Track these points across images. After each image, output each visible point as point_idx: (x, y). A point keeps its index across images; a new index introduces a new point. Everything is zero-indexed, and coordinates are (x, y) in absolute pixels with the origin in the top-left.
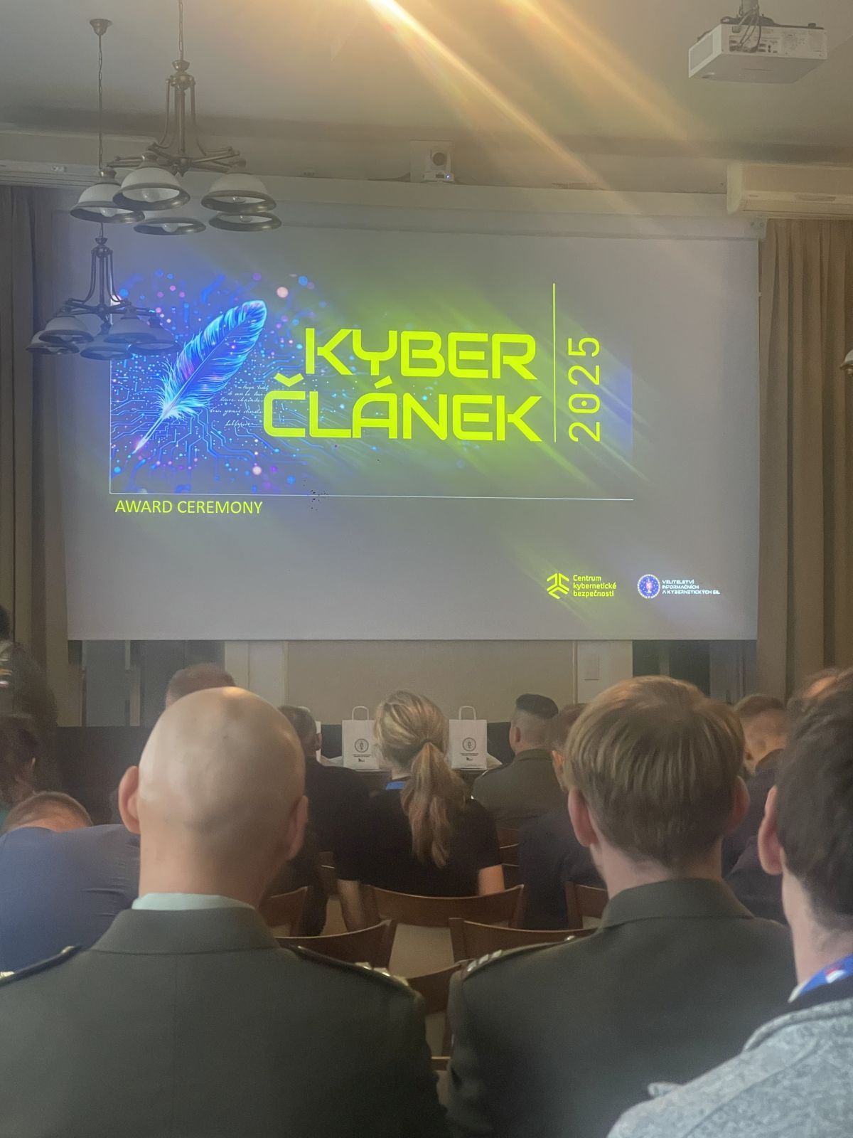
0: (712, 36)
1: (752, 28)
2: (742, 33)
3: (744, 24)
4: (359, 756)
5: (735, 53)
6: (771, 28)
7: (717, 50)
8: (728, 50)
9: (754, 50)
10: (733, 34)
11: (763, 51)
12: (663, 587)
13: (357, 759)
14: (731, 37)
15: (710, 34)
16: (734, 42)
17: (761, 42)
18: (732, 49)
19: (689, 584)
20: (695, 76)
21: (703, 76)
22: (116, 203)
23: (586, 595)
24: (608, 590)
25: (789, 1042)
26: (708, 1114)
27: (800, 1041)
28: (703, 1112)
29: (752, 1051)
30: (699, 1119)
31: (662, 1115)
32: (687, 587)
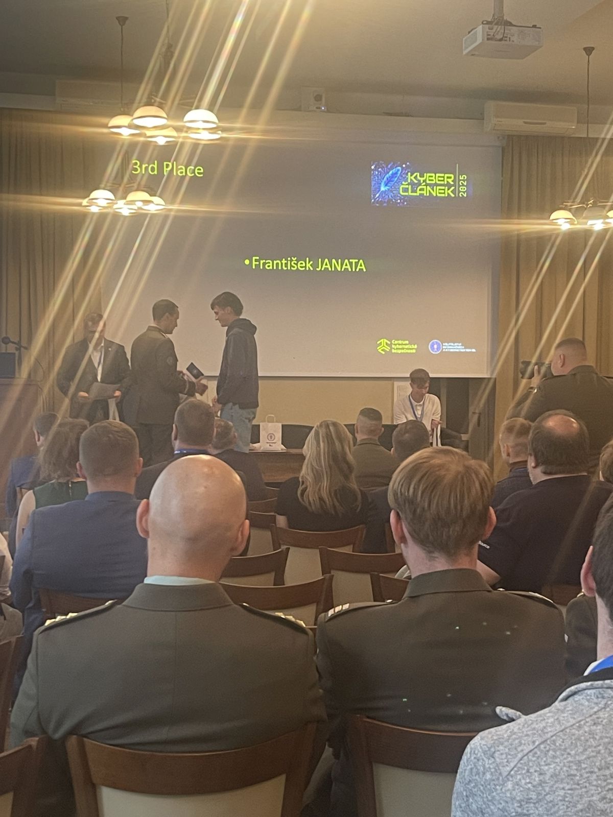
0: (476, 31)
1: (500, 27)
2: (494, 30)
3: (496, 24)
4: (270, 443)
5: (490, 42)
6: (510, 27)
7: (479, 40)
8: (486, 39)
9: (501, 40)
10: (489, 31)
11: (506, 40)
12: (444, 347)
13: (268, 445)
14: (487, 32)
15: (476, 30)
16: (489, 35)
17: (505, 35)
18: (488, 39)
19: (458, 346)
20: (467, 54)
21: (471, 54)
22: (130, 127)
23: (399, 351)
24: (412, 349)
25: (588, 700)
26: (537, 743)
27: (595, 700)
28: (534, 742)
29: (564, 703)
30: (531, 747)
31: (508, 740)
32: (457, 347)
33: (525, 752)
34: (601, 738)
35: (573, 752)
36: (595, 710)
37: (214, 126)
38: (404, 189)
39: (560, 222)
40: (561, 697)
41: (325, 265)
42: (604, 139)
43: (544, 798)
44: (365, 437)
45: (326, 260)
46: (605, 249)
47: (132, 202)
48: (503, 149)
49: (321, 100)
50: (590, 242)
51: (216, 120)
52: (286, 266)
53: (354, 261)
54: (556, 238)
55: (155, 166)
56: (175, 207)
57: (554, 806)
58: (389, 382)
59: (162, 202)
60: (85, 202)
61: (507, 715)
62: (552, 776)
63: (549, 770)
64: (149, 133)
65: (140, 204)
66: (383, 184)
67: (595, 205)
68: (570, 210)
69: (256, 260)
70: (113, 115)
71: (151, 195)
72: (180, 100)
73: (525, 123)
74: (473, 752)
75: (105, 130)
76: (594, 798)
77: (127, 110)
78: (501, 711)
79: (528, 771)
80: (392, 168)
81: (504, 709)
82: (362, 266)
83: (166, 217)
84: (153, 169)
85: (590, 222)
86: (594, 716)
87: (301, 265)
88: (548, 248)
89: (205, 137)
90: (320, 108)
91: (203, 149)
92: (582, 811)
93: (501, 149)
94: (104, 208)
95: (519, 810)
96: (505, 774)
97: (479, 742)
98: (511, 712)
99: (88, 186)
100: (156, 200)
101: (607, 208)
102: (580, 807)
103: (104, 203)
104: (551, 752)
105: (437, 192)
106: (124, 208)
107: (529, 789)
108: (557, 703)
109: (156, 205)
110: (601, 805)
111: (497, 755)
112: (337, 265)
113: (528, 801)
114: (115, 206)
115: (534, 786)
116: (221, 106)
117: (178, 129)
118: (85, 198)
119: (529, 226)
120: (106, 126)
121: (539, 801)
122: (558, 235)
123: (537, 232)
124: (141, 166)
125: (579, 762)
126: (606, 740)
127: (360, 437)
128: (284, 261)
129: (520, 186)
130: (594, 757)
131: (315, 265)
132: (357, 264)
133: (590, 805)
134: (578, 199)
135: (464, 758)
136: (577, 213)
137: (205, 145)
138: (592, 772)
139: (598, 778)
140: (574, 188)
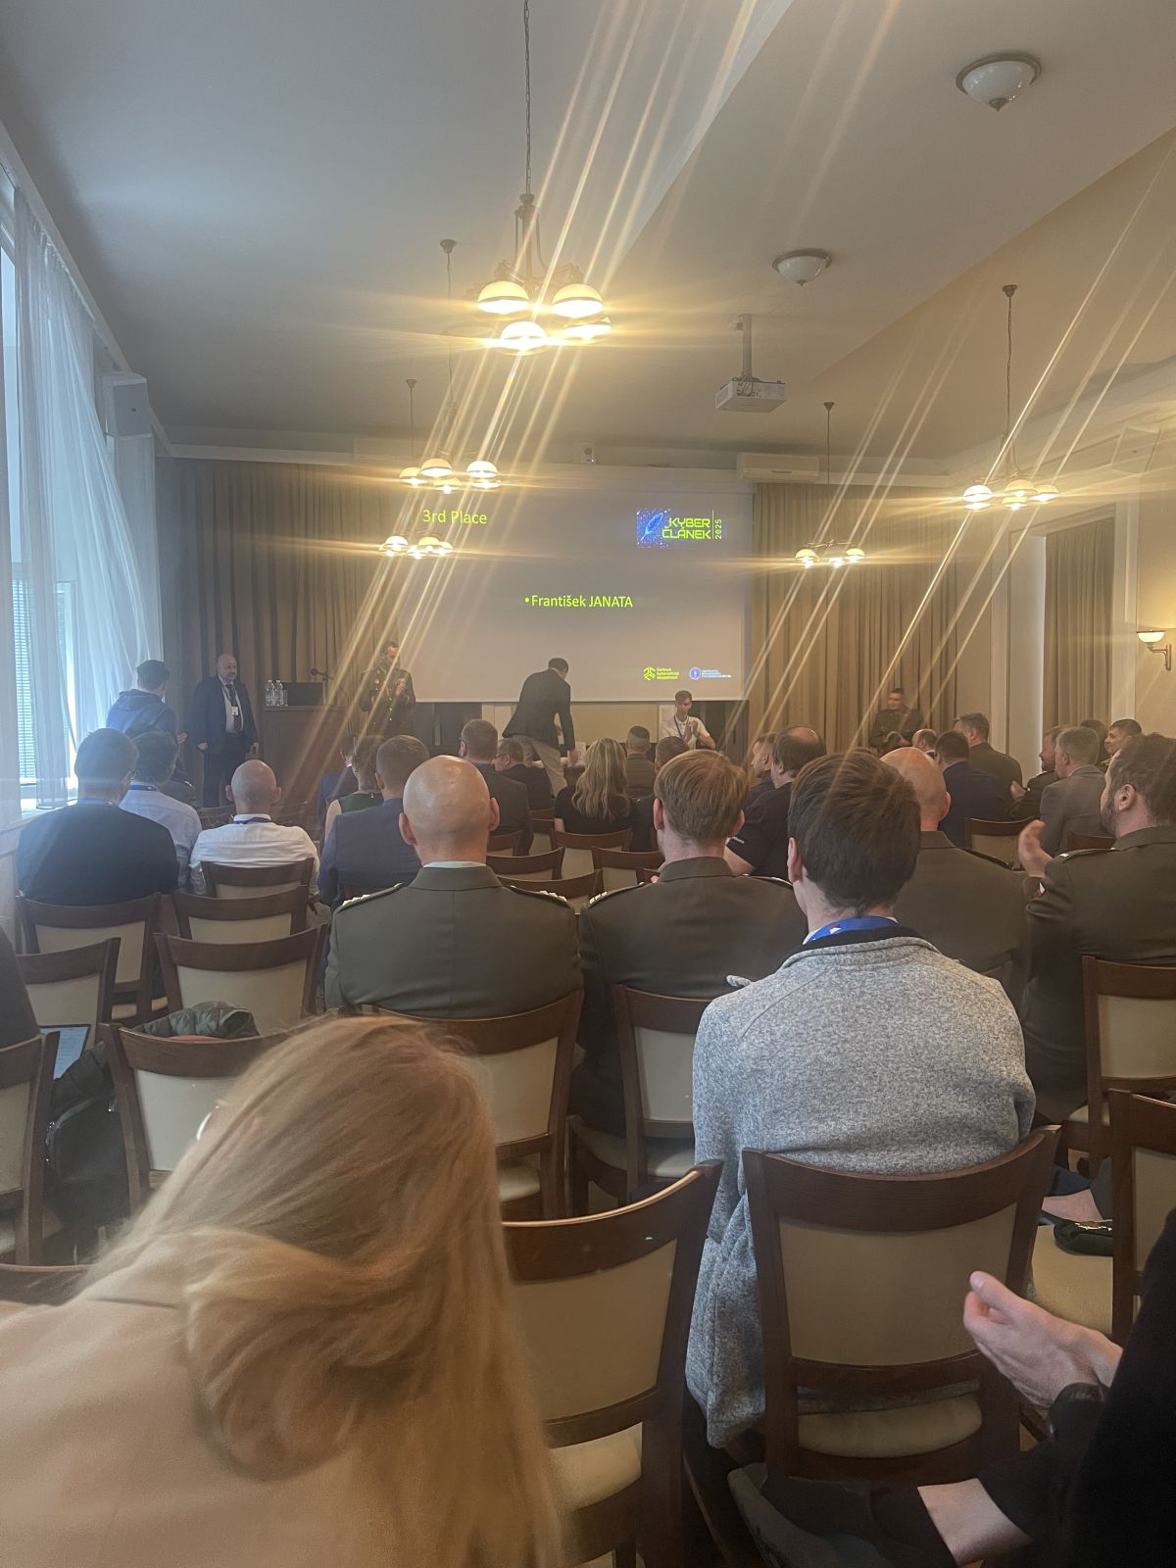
1: (748, 383)
2: (743, 386)
3: (745, 381)
5: (739, 397)
6: (758, 383)
7: (730, 395)
8: (736, 394)
9: (749, 395)
10: (739, 387)
11: (754, 395)
14: (737, 388)
15: (727, 386)
16: (739, 391)
17: (753, 391)
18: (738, 394)
20: (720, 409)
21: (723, 408)
22: (419, 477)
23: (664, 678)
24: (675, 675)
25: (810, 967)
26: (767, 1007)
27: (817, 966)
28: (764, 1006)
29: (788, 969)
30: (762, 1011)
31: (740, 1006)
32: (714, 674)
33: (757, 1015)
34: (824, 999)
35: (799, 1014)
36: (817, 974)
37: (494, 475)
38: (666, 533)
39: (804, 560)
40: (784, 964)
41: (597, 602)
42: (843, 486)
43: (776, 1055)
44: (635, 752)
45: (598, 598)
46: (845, 583)
47: (425, 546)
48: (754, 496)
49: (591, 452)
50: (831, 579)
51: (496, 471)
52: (562, 603)
53: (622, 598)
54: (801, 574)
55: (444, 515)
56: (459, 551)
57: (785, 1061)
58: (654, 706)
59: (449, 546)
60: (381, 547)
61: (737, 983)
62: (782, 1035)
63: (779, 1031)
64: (436, 483)
65: (430, 549)
66: (647, 528)
67: (835, 544)
68: (813, 549)
69: (535, 598)
70: (405, 467)
71: (440, 540)
72: (465, 451)
73: (774, 472)
74: (710, 1017)
75: (397, 480)
76: (821, 1053)
77: (416, 460)
78: (731, 979)
79: (760, 1032)
80: (655, 514)
81: (734, 977)
82: (629, 602)
83: (451, 561)
84: (442, 518)
85: (831, 560)
86: (817, 981)
87: (575, 603)
88: (794, 584)
89: (487, 486)
90: (590, 461)
91: (484, 497)
92: (810, 1064)
93: (751, 497)
94: (399, 552)
95: (755, 1067)
96: (740, 1036)
97: (714, 1008)
98: (741, 980)
99: (383, 534)
100: (445, 544)
101: (847, 547)
102: (808, 1061)
103: (398, 548)
104: (780, 1015)
105: (695, 535)
106: (417, 553)
107: (762, 1048)
108: (780, 969)
109: (445, 550)
110: (826, 1059)
111: (731, 1019)
112: (606, 602)
113: (762, 1058)
114: (409, 551)
115: (767, 1045)
116: (499, 459)
117: (461, 479)
118: (382, 543)
119: (778, 564)
120: (397, 476)
121: (772, 1058)
122: (802, 571)
123: (785, 569)
124: (431, 515)
125: (806, 1022)
126: (828, 1001)
127: (630, 752)
128: (560, 599)
129: (769, 530)
130: (819, 1016)
131: (588, 602)
132: (625, 600)
133: (817, 1059)
134: (820, 540)
135: (702, 1023)
136: (820, 551)
137: (486, 493)
138: (817, 1030)
139: (823, 1035)
140: (817, 529)
